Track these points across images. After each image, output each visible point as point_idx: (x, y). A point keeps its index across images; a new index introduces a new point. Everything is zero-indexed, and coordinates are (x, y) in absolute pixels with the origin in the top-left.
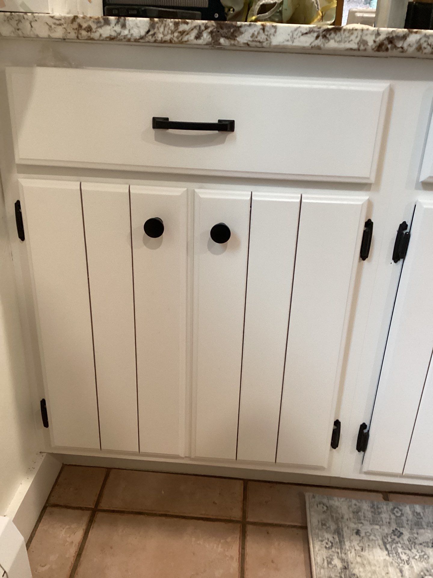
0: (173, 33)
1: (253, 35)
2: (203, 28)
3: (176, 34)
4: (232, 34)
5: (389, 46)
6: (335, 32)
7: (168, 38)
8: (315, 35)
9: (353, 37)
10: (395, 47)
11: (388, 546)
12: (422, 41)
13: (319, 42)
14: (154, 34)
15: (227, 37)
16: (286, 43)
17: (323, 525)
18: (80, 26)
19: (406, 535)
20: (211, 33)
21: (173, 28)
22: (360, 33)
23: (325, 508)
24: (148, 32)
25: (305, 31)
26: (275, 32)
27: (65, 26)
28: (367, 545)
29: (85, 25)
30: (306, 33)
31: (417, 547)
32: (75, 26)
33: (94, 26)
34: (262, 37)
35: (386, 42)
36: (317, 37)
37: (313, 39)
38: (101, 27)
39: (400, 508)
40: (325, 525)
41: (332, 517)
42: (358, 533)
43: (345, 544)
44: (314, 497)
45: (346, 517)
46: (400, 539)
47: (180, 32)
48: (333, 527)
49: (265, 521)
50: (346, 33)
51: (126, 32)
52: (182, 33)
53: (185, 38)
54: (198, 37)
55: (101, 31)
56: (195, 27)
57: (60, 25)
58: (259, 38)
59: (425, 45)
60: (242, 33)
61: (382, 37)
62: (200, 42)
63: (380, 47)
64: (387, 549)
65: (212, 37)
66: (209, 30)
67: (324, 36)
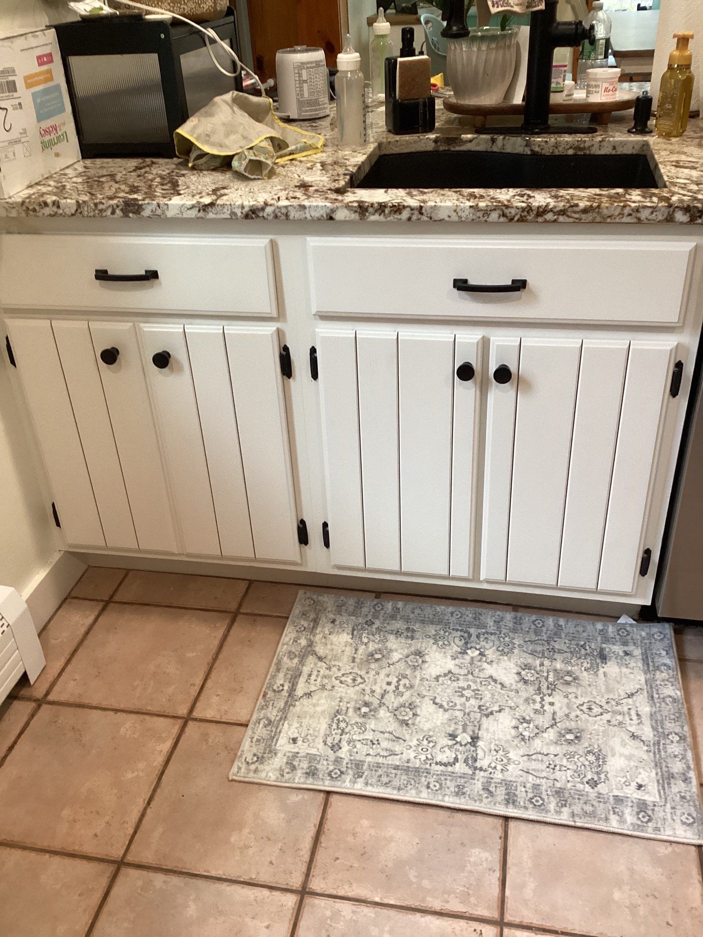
0: (94, 210)
1: (152, 211)
2: (115, 207)
3: (97, 212)
4: (137, 210)
5: (253, 216)
6: (212, 207)
7: (92, 214)
8: (197, 209)
9: (225, 210)
10: (258, 216)
11: (355, 633)
12: (277, 211)
13: (201, 214)
14: (81, 213)
15: (133, 213)
16: (177, 216)
17: (303, 614)
18: (28, 208)
19: (377, 623)
20: (122, 210)
21: (94, 207)
22: (230, 207)
23: (312, 602)
24: (77, 210)
25: (189, 207)
26: (168, 208)
27: (17, 208)
28: (336, 631)
29: (31, 208)
30: (190, 208)
31: (382, 633)
32: (24, 208)
33: (37, 208)
34: (159, 212)
35: (250, 213)
36: (199, 211)
37: (197, 212)
38: (42, 208)
39: (383, 603)
40: (305, 615)
41: (316, 609)
42: (333, 622)
43: (316, 629)
44: (305, 593)
45: (330, 609)
46: (369, 628)
47: (99, 210)
48: (312, 616)
49: (256, 612)
50: (219, 207)
51: (61, 211)
52: (101, 211)
53: (104, 214)
54: (113, 213)
55: (43, 211)
56: (109, 206)
57: (14, 208)
58: (157, 213)
59: (279, 214)
60: (144, 210)
61: (247, 209)
62: (116, 216)
63: (247, 216)
64: (353, 634)
65: (123, 212)
66: (120, 208)
67: (204, 210)
